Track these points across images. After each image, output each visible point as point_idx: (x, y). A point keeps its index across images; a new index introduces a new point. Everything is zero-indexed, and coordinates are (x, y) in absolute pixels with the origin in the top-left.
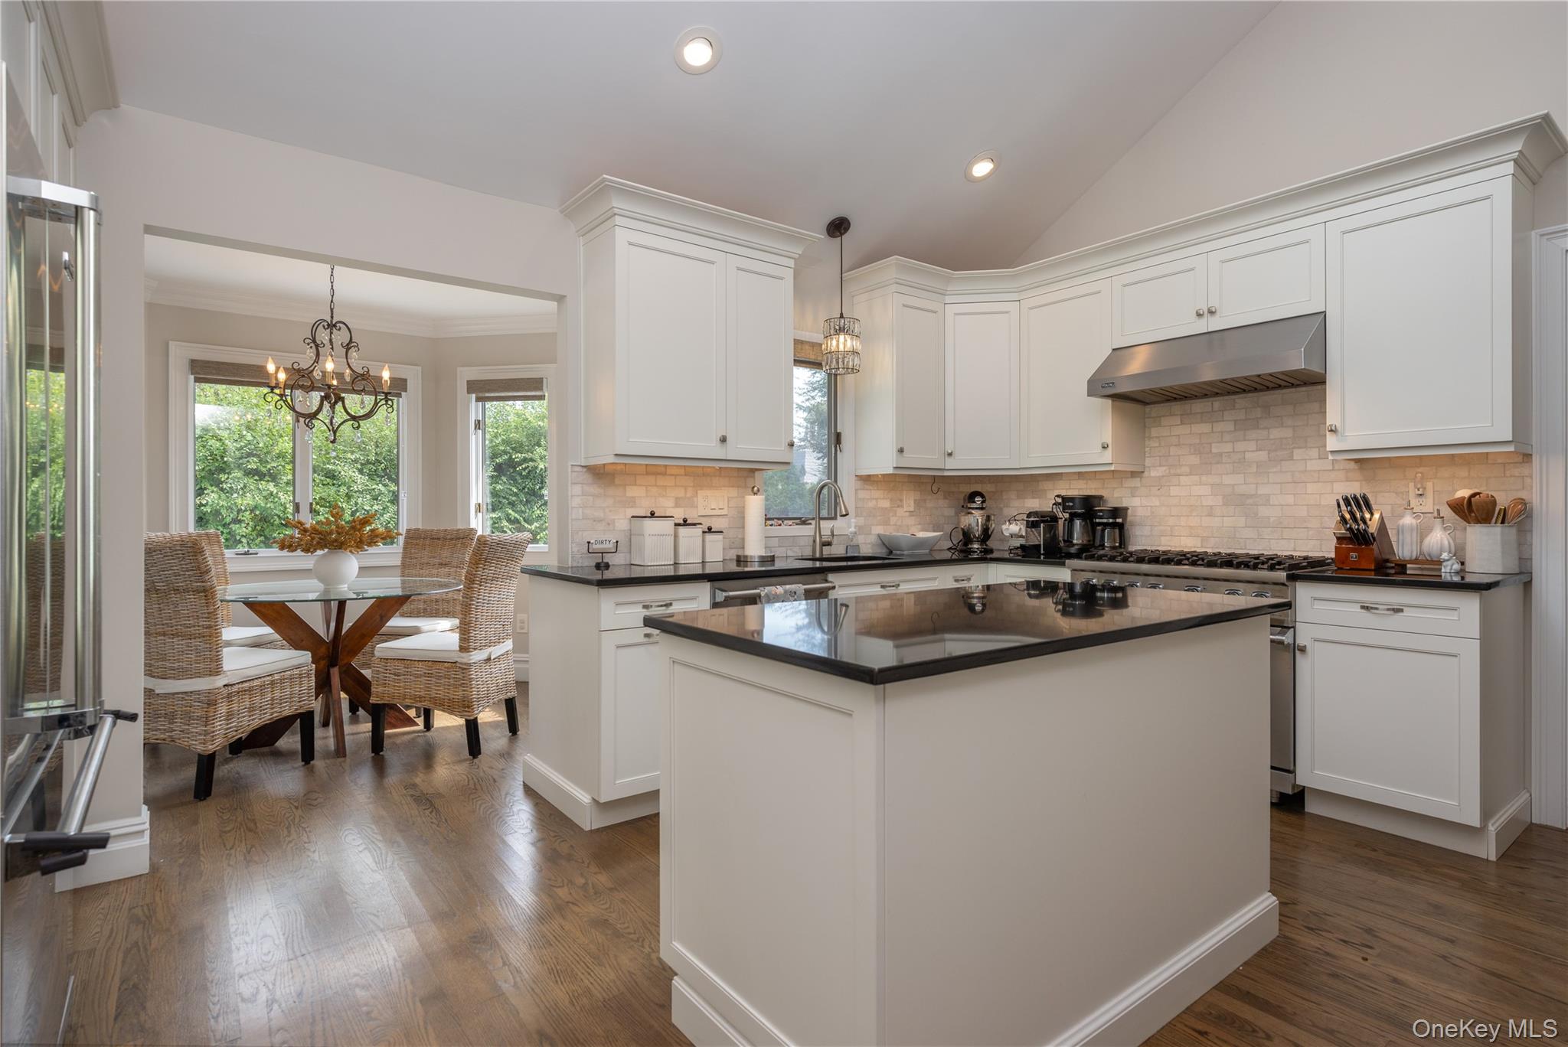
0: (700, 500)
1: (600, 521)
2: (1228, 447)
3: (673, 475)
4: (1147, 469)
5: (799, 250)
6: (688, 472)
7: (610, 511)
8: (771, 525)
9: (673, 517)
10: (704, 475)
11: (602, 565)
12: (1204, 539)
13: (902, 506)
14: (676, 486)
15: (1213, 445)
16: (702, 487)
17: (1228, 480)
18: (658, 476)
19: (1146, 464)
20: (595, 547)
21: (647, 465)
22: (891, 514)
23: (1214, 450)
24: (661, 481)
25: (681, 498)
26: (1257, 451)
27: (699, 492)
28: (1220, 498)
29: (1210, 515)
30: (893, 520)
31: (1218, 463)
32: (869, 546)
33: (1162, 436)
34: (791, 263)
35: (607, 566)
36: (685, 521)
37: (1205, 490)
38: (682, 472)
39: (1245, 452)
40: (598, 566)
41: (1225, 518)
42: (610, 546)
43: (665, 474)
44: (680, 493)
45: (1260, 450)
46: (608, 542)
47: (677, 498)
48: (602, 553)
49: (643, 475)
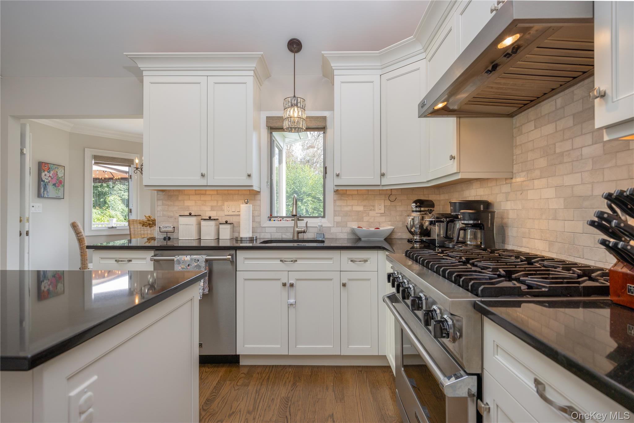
0: (225, 207)
1: (171, 217)
2: (567, 146)
3: (209, 195)
4: (514, 176)
5: (253, 65)
6: (218, 193)
7: (176, 213)
8: (274, 220)
9: (200, 215)
10: (228, 194)
11: (167, 240)
12: (551, 244)
13: (374, 210)
14: (211, 200)
15: (556, 144)
16: (227, 201)
17: (569, 180)
18: (201, 196)
19: (514, 171)
20: (163, 230)
21: (195, 190)
22: (364, 215)
23: (558, 150)
24: (203, 198)
25: (215, 206)
26: (593, 144)
27: (225, 203)
28: (562, 200)
29: (555, 219)
30: (366, 219)
31: (561, 163)
32: (346, 234)
33: (523, 144)
34: (252, 73)
35: (169, 239)
36: (210, 218)
37: (550, 193)
38: (216, 193)
39: (582, 148)
40: (165, 239)
41: (566, 222)
42: (171, 229)
43: (205, 194)
44: (214, 203)
45: (596, 144)
46: (169, 227)
47: (212, 206)
48: (167, 232)
49: (194, 195)
